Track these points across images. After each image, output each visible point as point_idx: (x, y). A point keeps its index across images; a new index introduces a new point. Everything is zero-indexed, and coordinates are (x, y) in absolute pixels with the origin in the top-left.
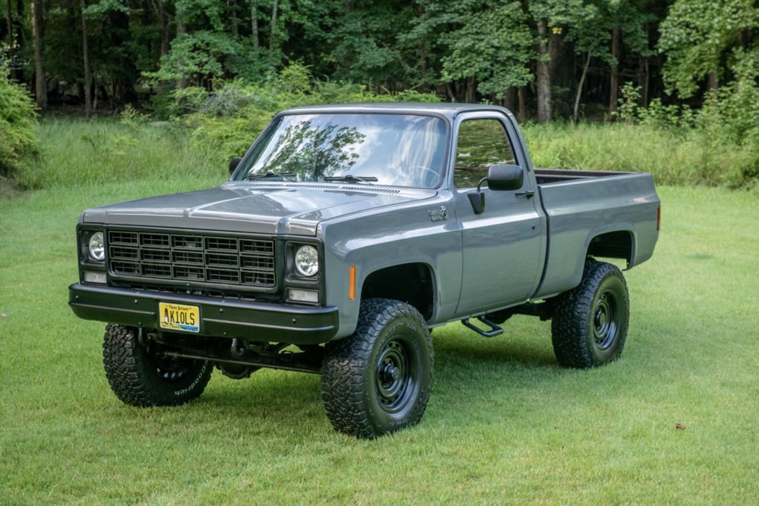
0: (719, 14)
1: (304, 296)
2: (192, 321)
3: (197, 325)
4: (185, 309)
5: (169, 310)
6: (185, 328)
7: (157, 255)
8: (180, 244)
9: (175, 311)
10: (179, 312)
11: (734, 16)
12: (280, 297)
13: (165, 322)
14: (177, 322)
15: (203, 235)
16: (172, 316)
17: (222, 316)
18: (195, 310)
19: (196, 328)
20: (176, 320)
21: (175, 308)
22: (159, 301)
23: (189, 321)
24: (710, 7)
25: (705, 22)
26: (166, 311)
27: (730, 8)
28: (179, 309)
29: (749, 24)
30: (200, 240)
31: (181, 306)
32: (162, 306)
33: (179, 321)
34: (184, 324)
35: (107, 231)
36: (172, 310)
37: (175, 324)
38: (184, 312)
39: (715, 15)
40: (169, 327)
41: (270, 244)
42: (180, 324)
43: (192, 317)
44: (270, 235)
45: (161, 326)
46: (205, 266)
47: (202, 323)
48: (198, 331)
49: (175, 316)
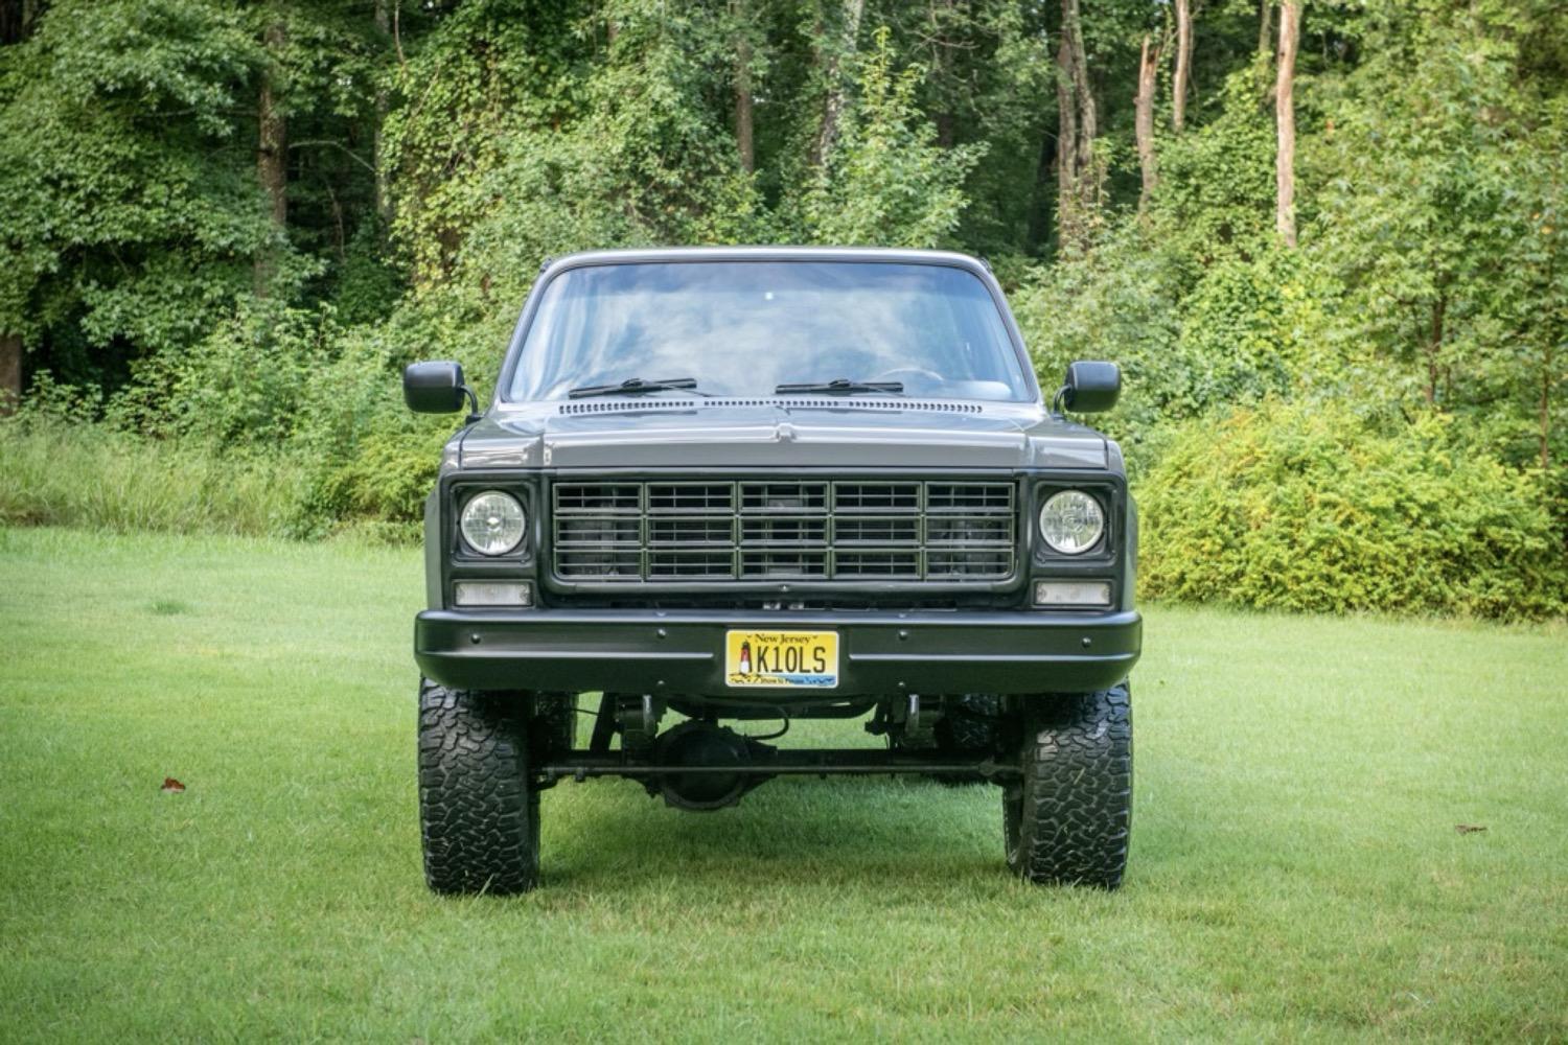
0: (52, 214)
1: (1077, 594)
2: (819, 665)
3: (832, 670)
4: (799, 640)
5: (755, 645)
6: (801, 682)
7: (691, 529)
8: (758, 503)
9: (772, 645)
10: (783, 649)
11: (82, 218)
12: (1020, 599)
13: (737, 672)
14: (777, 670)
15: (831, 477)
16: (761, 659)
17: (906, 645)
18: (831, 640)
19: (830, 680)
20: (771, 665)
21: (774, 639)
22: (725, 627)
23: (809, 663)
24: (32, 199)
25: (24, 227)
26: (746, 647)
27: (71, 202)
28: (784, 640)
29: (117, 236)
30: (820, 490)
31: (789, 633)
32: (734, 640)
33: (782, 666)
34: (797, 672)
35: (551, 482)
36: (763, 645)
37: (770, 676)
38: (797, 646)
39: (44, 215)
40: (753, 682)
41: (1004, 491)
42: (786, 673)
43: (820, 654)
44: (1008, 471)
45: (731, 682)
46: (830, 546)
47: (846, 666)
48: (835, 685)
49: (770, 658)
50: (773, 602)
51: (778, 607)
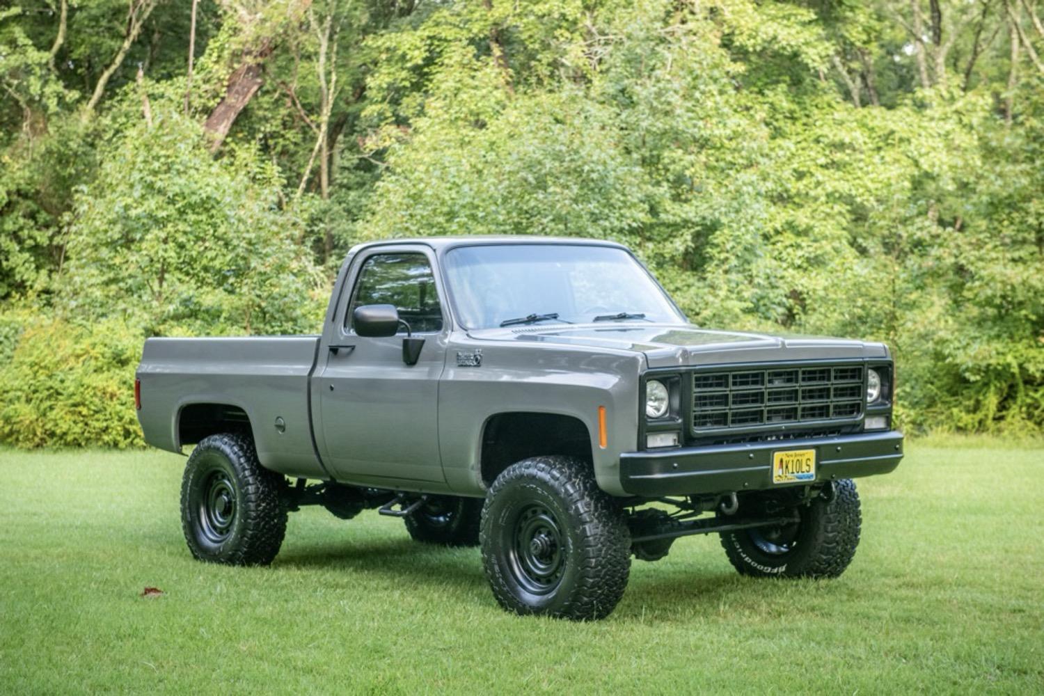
1: (876, 423)
2: (807, 468)
3: (813, 471)
4: (801, 455)
5: (785, 459)
6: (802, 478)
7: (744, 397)
9: (791, 459)
10: (795, 460)
12: (860, 428)
13: (778, 475)
14: (793, 473)
16: (787, 467)
17: (838, 455)
18: (812, 453)
19: (812, 476)
20: (791, 470)
21: (793, 455)
22: (773, 451)
23: (805, 468)
26: (781, 461)
28: (796, 455)
31: (798, 452)
32: (777, 456)
33: (795, 470)
34: (800, 473)
35: (694, 374)
36: (788, 459)
37: (790, 476)
38: (800, 458)
40: (784, 481)
41: (855, 371)
42: (796, 474)
43: (808, 462)
44: (861, 360)
45: (775, 481)
46: (801, 403)
47: (819, 467)
48: (813, 479)
49: (790, 466)
50: (771, 436)
51: (774, 438)
